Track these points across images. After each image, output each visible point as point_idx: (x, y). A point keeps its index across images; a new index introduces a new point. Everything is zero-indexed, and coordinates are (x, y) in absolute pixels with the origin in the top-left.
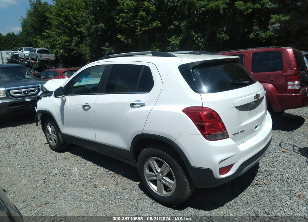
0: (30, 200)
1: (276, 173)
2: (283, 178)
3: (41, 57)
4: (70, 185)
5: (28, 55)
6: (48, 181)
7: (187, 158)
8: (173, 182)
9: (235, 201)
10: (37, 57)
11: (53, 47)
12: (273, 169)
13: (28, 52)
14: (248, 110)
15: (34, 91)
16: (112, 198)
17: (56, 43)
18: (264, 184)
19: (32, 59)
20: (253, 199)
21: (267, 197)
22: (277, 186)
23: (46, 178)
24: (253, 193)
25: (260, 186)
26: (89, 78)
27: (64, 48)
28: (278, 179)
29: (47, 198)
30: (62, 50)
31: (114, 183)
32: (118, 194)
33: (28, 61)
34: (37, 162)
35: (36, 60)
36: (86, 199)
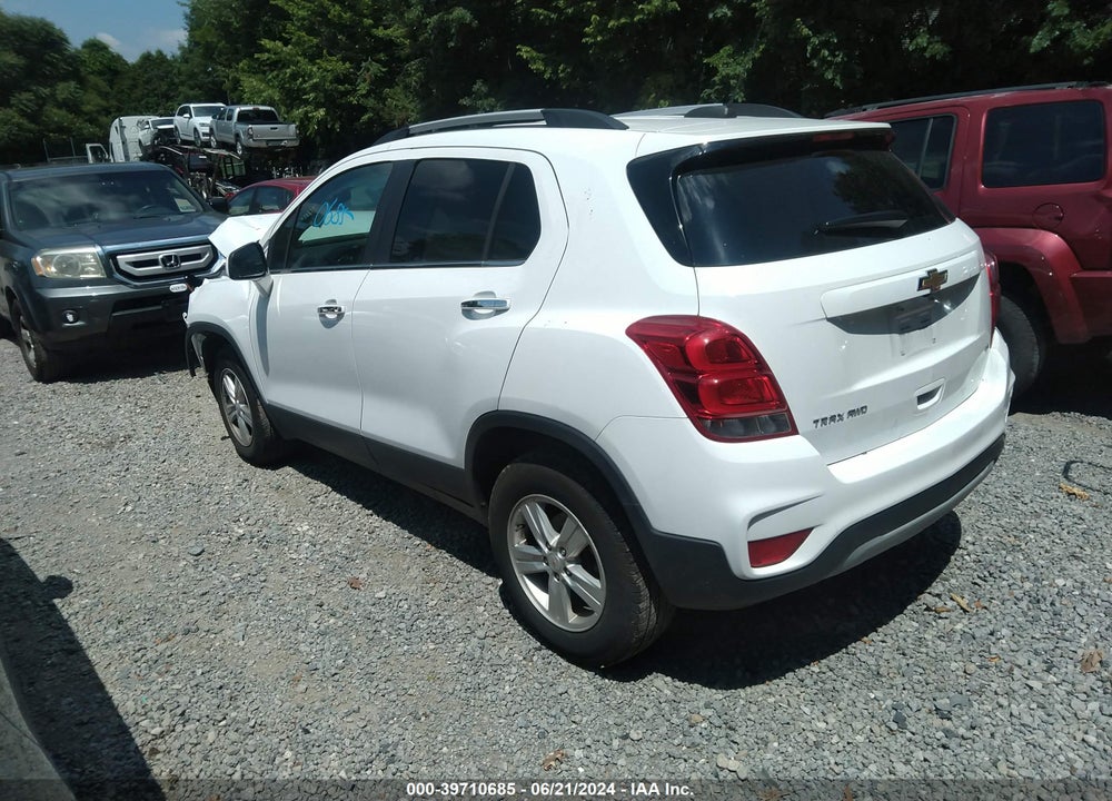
0: (142, 618)
1: (1018, 574)
2: (1040, 593)
3: (251, 136)
4: (274, 576)
5: (207, 130)
6: (209, 559)
7: (638, 502)
8: (597, 583)
9: (832, 665)
10: (237, 135)
11: (293, 98)
12: (1009, 559)
13: (208, 120)
14: (890, 331)
15: (197, 256)
16: (403, 626)
17: (301, 84)
18: (962, 608)
19: (222, 145)
20: (904, 662)
21: (959, 657)
22: (1009, 619)
23: (203, 551)
24: (909, 640)
25: (943, 615)
26: (341, 209)
27: (330, 101)
28: (1019, 596)
29: (196, 615)
30: (322, 112)
31: (420, 578)
32: (425, 614)
33: (209, 151)
34: (186, 497)
35: (232, 148)
36: (315, 626)
